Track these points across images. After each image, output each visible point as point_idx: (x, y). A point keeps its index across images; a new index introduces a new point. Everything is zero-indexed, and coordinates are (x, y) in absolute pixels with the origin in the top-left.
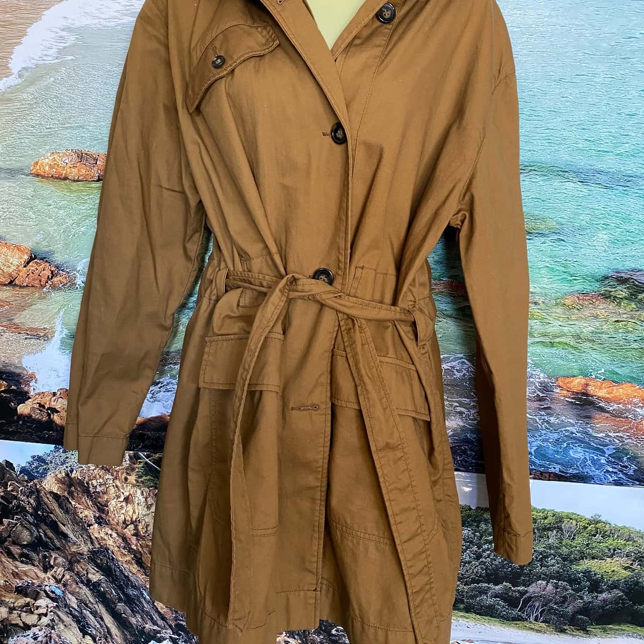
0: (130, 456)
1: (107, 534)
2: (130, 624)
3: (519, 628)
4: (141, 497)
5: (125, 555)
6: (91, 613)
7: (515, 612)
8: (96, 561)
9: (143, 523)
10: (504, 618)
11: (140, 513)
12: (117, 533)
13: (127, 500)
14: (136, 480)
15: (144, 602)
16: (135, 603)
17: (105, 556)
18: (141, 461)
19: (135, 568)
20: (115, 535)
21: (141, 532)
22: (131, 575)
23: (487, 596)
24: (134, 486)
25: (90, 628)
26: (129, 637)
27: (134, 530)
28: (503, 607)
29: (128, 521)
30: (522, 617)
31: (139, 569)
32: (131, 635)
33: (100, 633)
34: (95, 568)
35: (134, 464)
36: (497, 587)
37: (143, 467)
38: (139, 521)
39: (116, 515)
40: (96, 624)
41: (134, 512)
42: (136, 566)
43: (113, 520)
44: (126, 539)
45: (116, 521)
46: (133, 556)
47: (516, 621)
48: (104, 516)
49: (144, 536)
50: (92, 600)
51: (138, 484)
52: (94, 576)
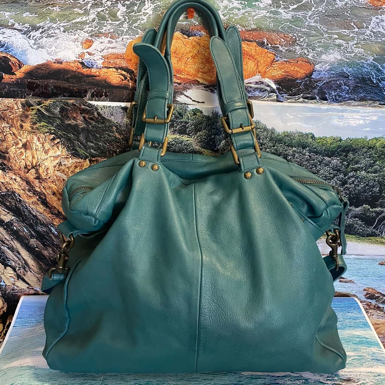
0: (22, 104)
1: (12, 178)
2: (44, 256)
3: (372, 242)
4: (38, 143)
5: (30, 196)
6: (9, 248)
7: (370, 229)
8: (6, 204)
9: (43, 167)
10: (360, 234)
11: (39, 158)
12: (20, 177)
13: (25, 146)
14: (31, 127)
15: (53, 237)
16: (45, 238)
17: (13, 199)
18: (33, 108)
19: (41, 208)
20: (19, 179)
21: (43, 175)
22: (38, 214)
23: (348, 217)
24: (30, 133)
25: (9, 261)
26: (44, 266)
27: (36, 174)
28: (361, 226)
29: (29, 166)
30: (375, 234)
31: (45, 208)
32: (45, 265)
33: (19, 264)
34: (6, 210)
35: (27, 111)
36: (357, 209)
37: (36, 114)
38: (39, 165)
39: (17, 161)
40: (15, 257)
41: (33, 157)
42: (42, 206)
43: (15, 165)
44: (29, 182)
45: (18, 166)
46: (38, 197)
47: (370, 237)
48: (5, 162)
49: (46, 179)
50: (7, 238)
51: (33, 131)
52: (6, 217)
